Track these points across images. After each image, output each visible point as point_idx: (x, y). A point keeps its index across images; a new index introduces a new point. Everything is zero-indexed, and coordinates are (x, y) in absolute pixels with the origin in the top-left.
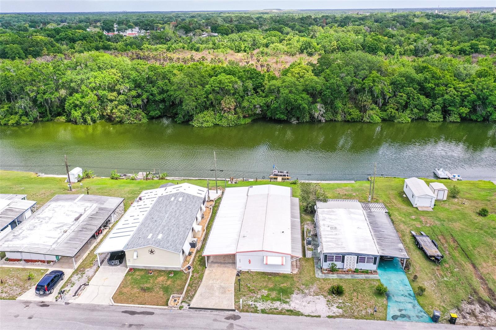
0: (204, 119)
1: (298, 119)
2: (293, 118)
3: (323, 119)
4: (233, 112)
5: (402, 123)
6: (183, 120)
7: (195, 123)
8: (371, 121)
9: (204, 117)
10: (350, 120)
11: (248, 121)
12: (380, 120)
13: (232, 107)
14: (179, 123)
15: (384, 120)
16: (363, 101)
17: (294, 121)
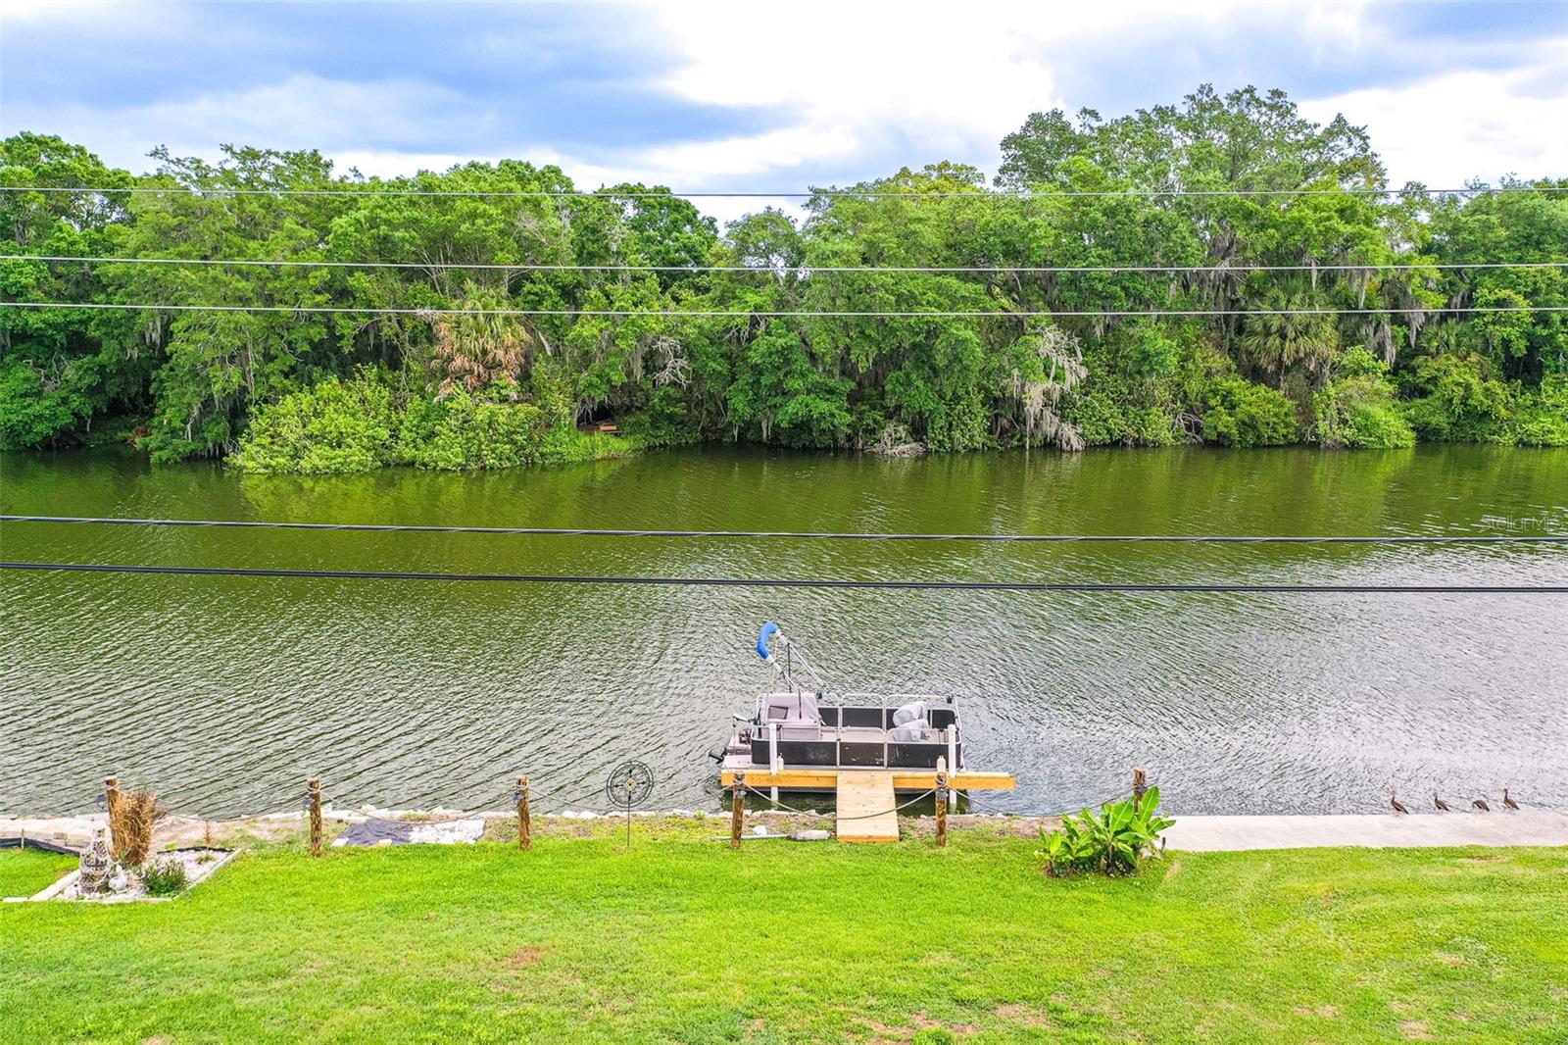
0: (314, 426)
1: (918, 430)
2: (890, 428)
3: (1069, 432)
4: (512, 388)
5: (1546, 446)
6: (186, 443)
7: (249, 457)
8: (1362, 439)
9: (317, 414)
10: (1234, 431)
11: (609, 445)
12: (1409, 438)
13: (500, 353)
14: (163, 464)
15: (1426, 437)
16: (1291, 334)
17: (897, 448)
